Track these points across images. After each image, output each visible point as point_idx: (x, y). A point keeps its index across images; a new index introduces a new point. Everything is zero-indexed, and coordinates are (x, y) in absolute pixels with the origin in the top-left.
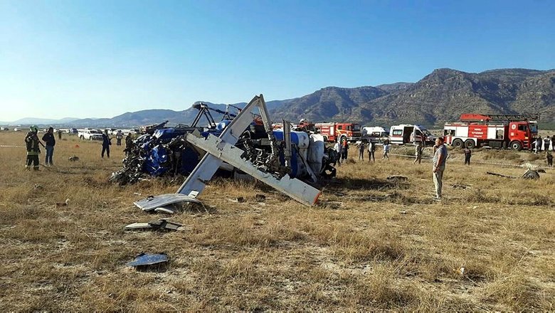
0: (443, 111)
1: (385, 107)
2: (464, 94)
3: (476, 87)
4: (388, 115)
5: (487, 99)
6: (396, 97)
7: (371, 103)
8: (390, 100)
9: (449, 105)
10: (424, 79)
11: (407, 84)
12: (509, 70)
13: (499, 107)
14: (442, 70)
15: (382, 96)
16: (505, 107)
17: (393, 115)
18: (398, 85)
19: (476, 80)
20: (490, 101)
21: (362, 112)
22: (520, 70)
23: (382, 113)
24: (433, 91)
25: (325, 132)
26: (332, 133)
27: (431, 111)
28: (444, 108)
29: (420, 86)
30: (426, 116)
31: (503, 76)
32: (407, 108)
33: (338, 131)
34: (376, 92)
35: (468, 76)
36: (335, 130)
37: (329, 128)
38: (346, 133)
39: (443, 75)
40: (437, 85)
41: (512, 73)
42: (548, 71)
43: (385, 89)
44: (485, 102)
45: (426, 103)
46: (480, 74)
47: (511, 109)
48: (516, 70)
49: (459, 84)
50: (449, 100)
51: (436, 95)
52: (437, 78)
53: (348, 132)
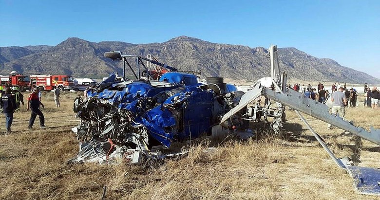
0: (77, 67)
1: (33, 63)
2: (89, 56)
3: (97, 52)
4: (35, 69)
5: (104, 60)
6: (41, 56)
7: (21, 60)
8: (36, 57)
9: (81, 63)
10: (61, 44)
11: (48, 47)
12: (115, 42)
13: (112, 65)
14: (73, 38)
15: (29, 54)
16: (115, 66)
17: (40, 69)
18: (41, 47)
19: (97, 48)
20: (106, 61)
21: (13, 66)
22: (121, 43)
23: (31, 67)
24: (68, 53)
25: (41, 83)
26: (49, 83)
27: (68, 67)
28: (77, 66)
29: (58, 49)
30: (65, 71)
31: (112, 46)
32: (50, 64)
33: (55, 82)
34: (24, 51)
35: (91, 45)
36: (51, 81)
37: (45, 80)
38: (62, 83)
39: (74, 42)
40: (71, 49)
41: (117, 44)
42: (138, 45)
43: (31, 49)
44: (103, 62)
45: (64, 61)
46: (99, 44)
47: (119, 67)
48: (119, 43)
49: (86, 49)
50: (80, 59)
51: (70, 56)
52: (70, 44)
53: (64, 82)
